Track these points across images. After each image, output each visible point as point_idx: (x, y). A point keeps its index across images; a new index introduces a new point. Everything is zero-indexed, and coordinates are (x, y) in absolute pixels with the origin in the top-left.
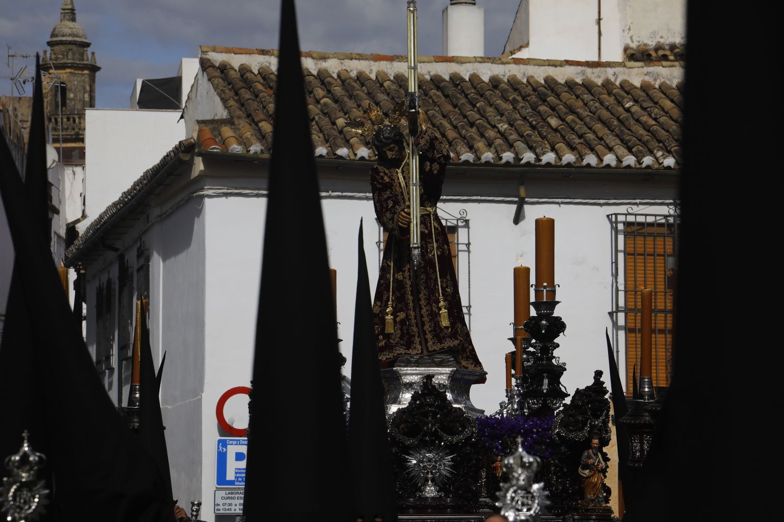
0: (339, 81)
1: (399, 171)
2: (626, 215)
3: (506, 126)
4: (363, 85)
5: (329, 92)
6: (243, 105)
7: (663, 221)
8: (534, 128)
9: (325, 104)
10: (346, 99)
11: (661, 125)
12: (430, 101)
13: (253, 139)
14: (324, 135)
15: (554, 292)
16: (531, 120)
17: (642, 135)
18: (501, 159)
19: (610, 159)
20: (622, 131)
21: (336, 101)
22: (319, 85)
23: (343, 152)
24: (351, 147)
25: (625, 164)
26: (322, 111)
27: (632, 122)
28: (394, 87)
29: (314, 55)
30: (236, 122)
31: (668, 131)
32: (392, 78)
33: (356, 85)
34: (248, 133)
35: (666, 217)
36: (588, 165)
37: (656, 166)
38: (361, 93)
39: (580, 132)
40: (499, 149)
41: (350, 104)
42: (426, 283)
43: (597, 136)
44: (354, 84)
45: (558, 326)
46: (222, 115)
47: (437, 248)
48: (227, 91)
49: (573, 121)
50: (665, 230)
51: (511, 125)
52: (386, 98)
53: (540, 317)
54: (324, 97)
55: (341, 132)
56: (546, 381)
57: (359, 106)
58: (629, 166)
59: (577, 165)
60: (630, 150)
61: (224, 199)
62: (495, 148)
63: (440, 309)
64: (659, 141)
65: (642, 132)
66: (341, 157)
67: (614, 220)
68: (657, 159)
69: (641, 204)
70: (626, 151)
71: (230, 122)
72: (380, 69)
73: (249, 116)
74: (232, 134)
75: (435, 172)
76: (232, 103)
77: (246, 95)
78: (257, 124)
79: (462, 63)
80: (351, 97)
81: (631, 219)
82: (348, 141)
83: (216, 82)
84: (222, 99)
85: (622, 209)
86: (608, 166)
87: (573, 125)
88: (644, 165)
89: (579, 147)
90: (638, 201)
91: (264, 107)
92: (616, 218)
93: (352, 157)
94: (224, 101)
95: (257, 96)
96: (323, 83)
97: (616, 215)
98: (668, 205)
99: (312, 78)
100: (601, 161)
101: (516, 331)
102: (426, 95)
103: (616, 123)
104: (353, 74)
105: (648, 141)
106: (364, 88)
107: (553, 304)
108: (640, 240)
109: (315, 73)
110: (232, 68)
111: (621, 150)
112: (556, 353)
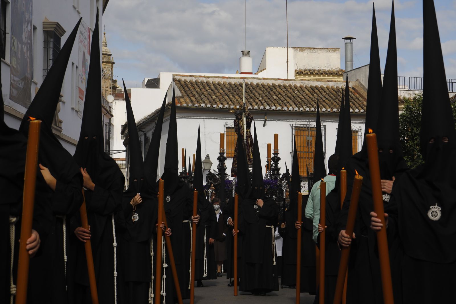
0: (213, 85)
1: (241, 121)
2: (295, 124)
3: (261, 98)
4: (219, 85)
5: (210, 88)
6: (186, 92)
7: (306, 126)
8: (269, 99)
9: (209, 92)
10: (215, 90)
11: (305, 98)
12: (239, 90)
13: (189, 102)
14: (209, 101)
15: (278, 151)
16: (268, 96)
17: (300, 101)
18: (260, 108)
19: (291, 108)
20: (294, 100)
21: (212, 91)
22: (207, 86)
23: (215, 106)
24: (217, 104)
25: (295, 110)
26: (208, 93)
27: (297, 97)
28: (228, 86)
29: (206, 77)
30: (184, 97)
31: (307, 100)
32: (228, 83)
33: (218, 86)
34: (188, 100)
35: (306, 125)
36: (285, 110)
37: (304, 110)
38: (219, 88)
39: (282, 100)
40: (259, 105)
41: (216, 91)
42: (247, 148)
43: (287, 102)
44: (217, 85)
45: (279, 159)
46: (180, 95)
47: (250, 139)
48: (181, 88)
49: (280, 97)
50: (306, 129)
51: (263, 98)
52: (226, 90)
53: (275, 157)
54: (209, 89)
55: (214, 100)
56: (276, 172)
57: (219, 92)
58: (296, 111)
59: (282, 110)
60: (296, 106)
61: (181, 119)
62: (258, 105)
63: (250, 154)
64: (305, 103)
65: (300, 100)
66: (214, 107)
67: (292, 126)
68: (304, 108)
69: (299, 121)
70: (295, 106)
71: (183, 97)
72: (224, 81)
73: (188, 95)
74: (184, 101)
75: (250, 121)
76: (183, 91)
77: (187, 89)
78: (190, 98)
79: (248, 79)
80: (216, 89)
81: (297, 125)
82: (216, 103)
83: (178, 85)
84: (180, 90)
85: (294, 123)
86: (290, 110)
87: (280, 98)
88: (300, 110)
89: (282, 105)
90: (299, 120)
91: (192, 93)
92: (292, 125)
93: (218, 107)
94: (180, 91)
95: (189, 89)
96: (208, 85)
97: (292, 124)
98: (307, 121)
99: (205, 84)
100: (288, 109)
101: (268, 159)
102: (238, 89)
103: (292, 97)
104: (217, 82)
105: (301, 103)
106: (220, 86)
107: (278, 154)
108: (299, 132)
109: (206, 82)
110: (182, 81)
111: (294, 106)
112: (278, 165)
